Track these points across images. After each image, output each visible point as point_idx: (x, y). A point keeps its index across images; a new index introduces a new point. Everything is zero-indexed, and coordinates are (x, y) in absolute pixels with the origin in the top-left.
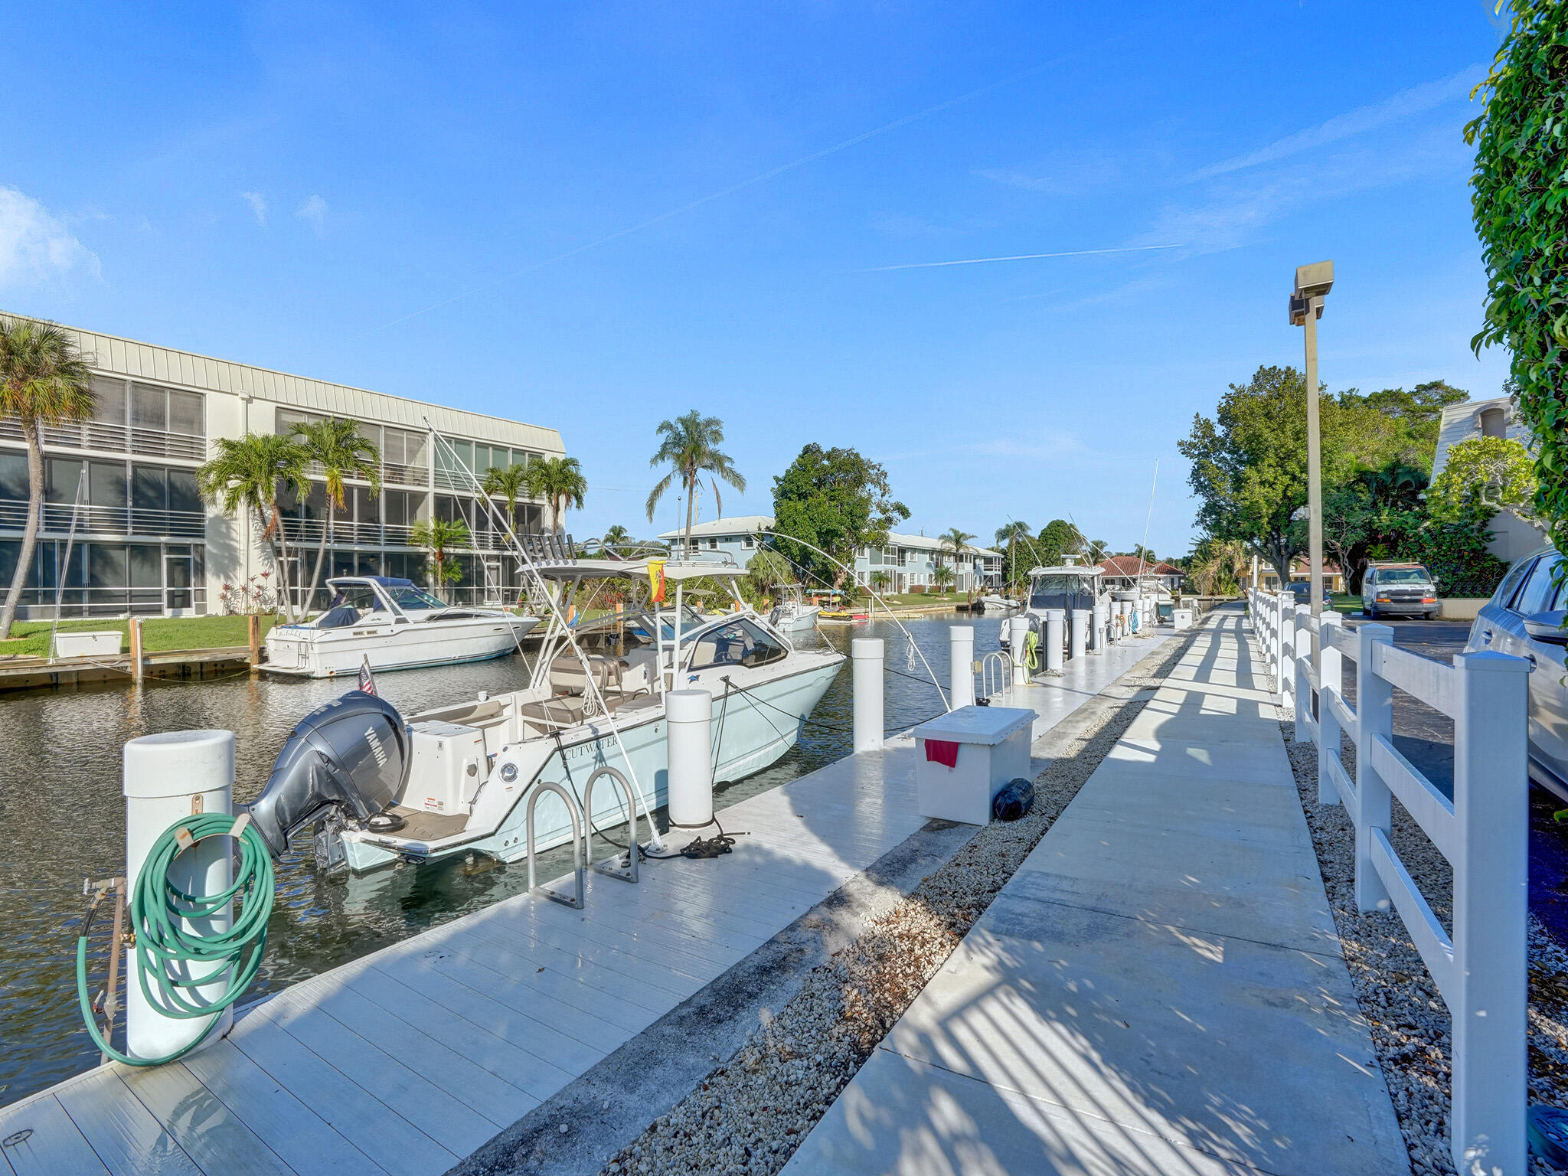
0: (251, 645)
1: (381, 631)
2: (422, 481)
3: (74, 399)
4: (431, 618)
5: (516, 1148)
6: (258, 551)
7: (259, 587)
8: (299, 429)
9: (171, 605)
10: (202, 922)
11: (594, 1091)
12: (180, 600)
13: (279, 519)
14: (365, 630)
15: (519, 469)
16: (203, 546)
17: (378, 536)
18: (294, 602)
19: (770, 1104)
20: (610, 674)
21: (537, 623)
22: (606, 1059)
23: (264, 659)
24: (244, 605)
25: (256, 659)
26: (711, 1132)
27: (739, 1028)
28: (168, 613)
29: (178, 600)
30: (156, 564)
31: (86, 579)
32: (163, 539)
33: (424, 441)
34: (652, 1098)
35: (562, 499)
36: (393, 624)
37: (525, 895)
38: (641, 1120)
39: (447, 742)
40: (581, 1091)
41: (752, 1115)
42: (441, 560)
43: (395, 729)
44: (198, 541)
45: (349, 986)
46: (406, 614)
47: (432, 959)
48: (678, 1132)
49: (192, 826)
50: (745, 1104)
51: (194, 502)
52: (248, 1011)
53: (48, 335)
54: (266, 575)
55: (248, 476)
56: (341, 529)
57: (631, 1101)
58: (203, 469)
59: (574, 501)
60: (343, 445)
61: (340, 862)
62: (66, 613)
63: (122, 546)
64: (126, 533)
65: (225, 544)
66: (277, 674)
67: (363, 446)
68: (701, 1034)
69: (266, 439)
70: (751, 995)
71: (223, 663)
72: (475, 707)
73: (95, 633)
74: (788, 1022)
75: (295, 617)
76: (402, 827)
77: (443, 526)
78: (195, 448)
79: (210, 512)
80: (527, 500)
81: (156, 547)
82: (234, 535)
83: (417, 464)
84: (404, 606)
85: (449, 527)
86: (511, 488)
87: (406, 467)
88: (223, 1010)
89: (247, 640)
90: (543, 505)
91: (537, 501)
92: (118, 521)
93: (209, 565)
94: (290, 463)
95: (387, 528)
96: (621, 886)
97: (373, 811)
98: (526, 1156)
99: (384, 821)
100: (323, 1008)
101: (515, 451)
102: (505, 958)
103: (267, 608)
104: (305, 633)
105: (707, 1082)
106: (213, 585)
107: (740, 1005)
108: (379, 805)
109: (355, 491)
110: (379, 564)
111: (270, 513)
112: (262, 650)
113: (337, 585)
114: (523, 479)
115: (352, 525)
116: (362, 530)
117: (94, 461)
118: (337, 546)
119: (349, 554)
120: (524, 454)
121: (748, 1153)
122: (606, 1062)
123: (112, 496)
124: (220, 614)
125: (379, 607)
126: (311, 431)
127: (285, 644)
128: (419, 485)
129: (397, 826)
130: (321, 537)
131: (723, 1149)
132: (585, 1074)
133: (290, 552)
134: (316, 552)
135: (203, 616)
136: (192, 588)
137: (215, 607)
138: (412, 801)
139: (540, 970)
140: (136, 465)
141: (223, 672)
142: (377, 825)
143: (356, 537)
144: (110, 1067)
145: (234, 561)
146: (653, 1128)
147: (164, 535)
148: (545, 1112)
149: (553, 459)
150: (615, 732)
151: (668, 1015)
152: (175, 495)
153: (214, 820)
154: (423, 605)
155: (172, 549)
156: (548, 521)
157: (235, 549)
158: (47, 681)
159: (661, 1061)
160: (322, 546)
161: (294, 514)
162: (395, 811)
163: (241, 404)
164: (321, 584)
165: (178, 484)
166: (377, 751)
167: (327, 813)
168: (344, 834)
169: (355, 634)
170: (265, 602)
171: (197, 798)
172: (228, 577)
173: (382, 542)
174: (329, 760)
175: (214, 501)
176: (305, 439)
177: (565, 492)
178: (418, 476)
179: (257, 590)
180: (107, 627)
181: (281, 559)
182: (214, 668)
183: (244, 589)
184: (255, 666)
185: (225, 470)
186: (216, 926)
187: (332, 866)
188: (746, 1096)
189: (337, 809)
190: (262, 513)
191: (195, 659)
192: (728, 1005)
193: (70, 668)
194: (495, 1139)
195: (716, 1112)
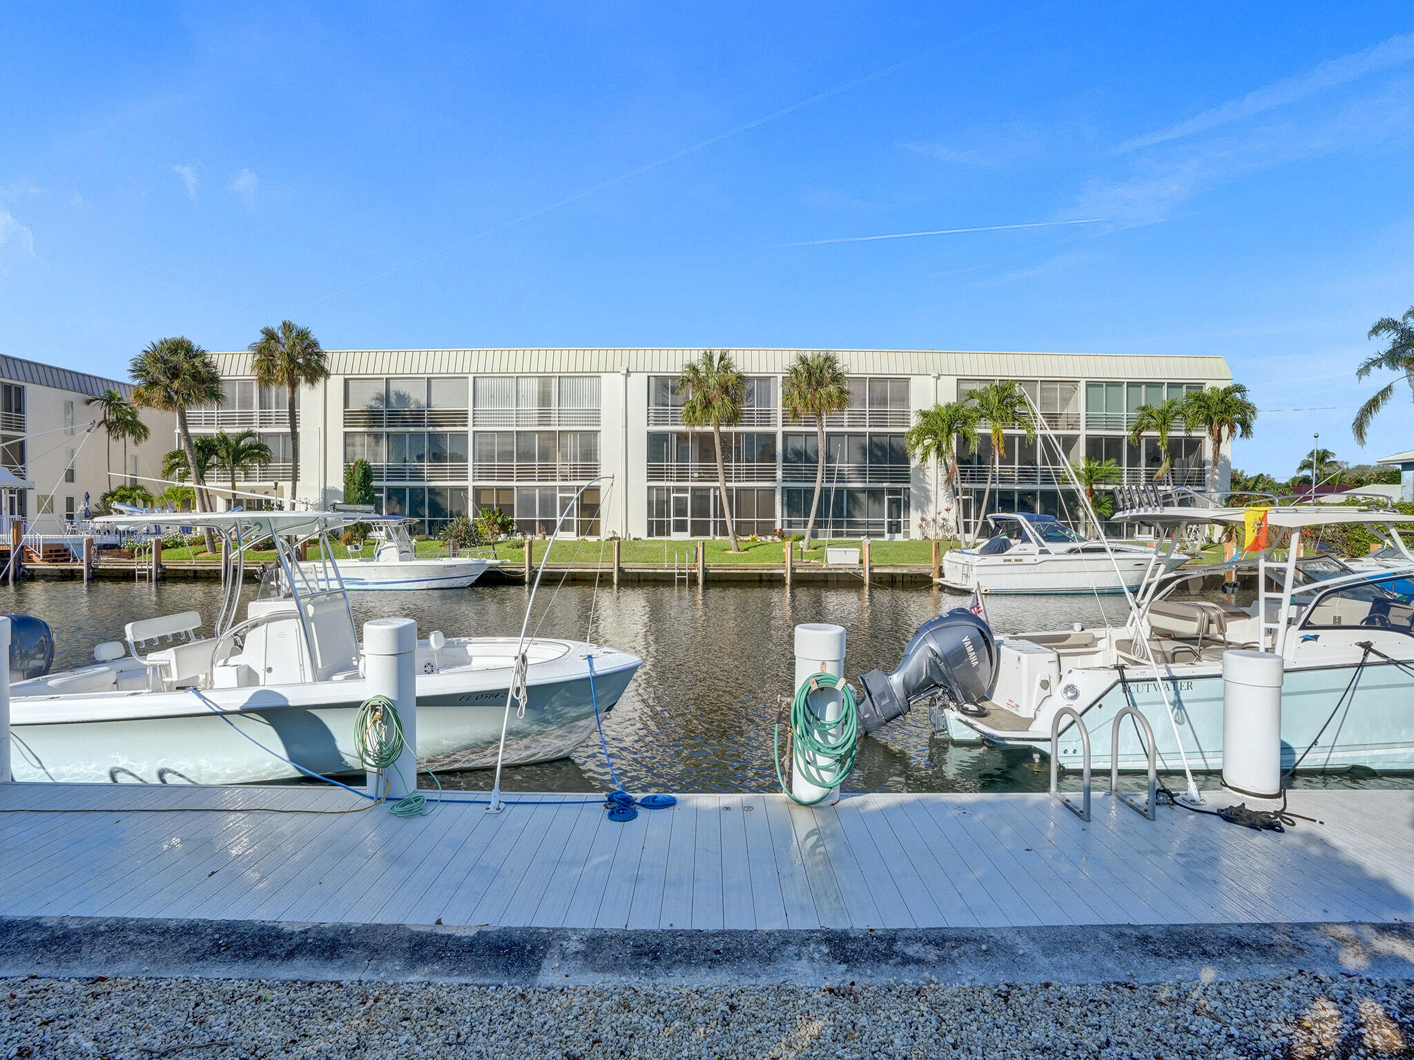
0: (933, 564)
1: (1027, 559)
2: (1074, 426)
3: (839, 397)
4: (1071, 551)
5: (950, 940)
6: (943, 492)
7: (944, 519)
8: (971, 395)
9: (890, 531)
10: (824, 734)
11: (1019, 940)
12: (895, 528)
13: (957, 466)
14: (1013, 558)
15: (1173, 404)
16: (909, 489)
17: (1036, 476)
18: (967, 531)
19: (1156, 1030)
20: (1210, 622)
21: (1187, 560)
22: (1040, 927)
23: (942, 575)
24: (933, 533)
25: (937, 574)
26: (1089, 1014)
27: (1173, 968)
28: (887, 536)
29: (894, 528)
30: (881, 502)
31: (845, 514)
32: (885, 485)
33: (1076, 389)
34: (1059, 968)
35: (1225, 430)
36: (1037, 554)
37: (1046, 794)
38: (1042, 975)
39: (1024, 657)
40: (1010, 935)
41: (1134, 1026)
42: (1091, 496)
43: (987, 643)
44: (905, 485)
45: (901, 806)
46: (1048, 546)
47: (958, 812)
48: (1062, 998)
49: (818, 678)
50: (1133, 1017)
51: (903, 458)
52: (847, 797)
53: (827, 359)
54: (948, 510)
55: (936, 436)
56: (1005, 472)
57: (1043, 961)
58: (909, 433)
59: (1239, 429)
60: (1004, 403)
61: (943, 731)
62: (836, 534)
63: (863, 490)
64: (866, 482)
65: (922, 486)
66: (950, 588)
67: (1020, 402)
68: (1133, 953)
69: (948, 406)
70: (1205, 953)
71: (916, 576)
72: (1069, 636)
73: (846, 549)
74: (1227, 991)
75: (967, 544)
76: (985, 715)
77: (1095, 465)
78: (904, 418)
79: (914, 463)
80: (1182, 434)
81: (881, 491)
82: (927, 480)
83: (1069, 410)
84: (1049, 539)
85: (1100, 465)
86: (1164, 424)
87: (1061, 414)
88: (831, 788)
89: (931, 559)
90: (1204, 437)
91: (1194, 434)
92: (861, 472)
93: (912, 503)
94: (965, 423)
95: (1043, 469)
96: (1134, 817)
97: (968, 700)
98: (953, 947)
99: (972, 708)
100: (883, 812)
101: (1170, 385)
102: (1006, 830)
103: (949, 535)
104: (967, 558)
105: (1113, 986)
106: (915, 516)
107: (1187, 954)
108: (974, 696)
109: (1017, 439)
110: (1035, 500)
111: (950, 462)
112: (941, 568)
113: (995, 520)
114: (1177, 413)
115: (1014, 468)
116: (1021, 471)
117: (851, 435)
118: (1000, 486)
119: (1011, 493)
120: (1182, 387)
121: (1108, 1043)
122: (1039, 929)
123: (859, 457)
124: (918, 539)
125: (1026, 540)
126: (980, 396)
127: (954, 565)
128: (1072, 429)
129: (981, 714)
130: (987, 479)
131: (1090, 1029)
132: (1019, 927)
133: (966, 492)
134: (983, 491)
135: (907, 540)
136: (902, 520)
137: (915, 534)
138: (999, 699)
139: (1027, 850)
140: (872, 435)
141: (915, 582)
142: (967, 709)
143: (1016, 478)
144: (783, 796)
145: (928, 499)
146: (1047, 985)
147: (886, 482)
148: (979, 933)
149: (1213, 389)
150: (1159, 679)
151: (1111, 926)
152: (892, 453)
153: (829, 678)
154: (1065, 539)
155: (892, 491)
156: (1208, 453)
157: (928, 491)
158: (823, 578)
159: (1083, 952)
160: (988, 487)
161: (969, 462)
162: (986, 704)
163: (933, 381)
164: (985, 518)
165: (895, 445)
166: (971, 654)
167: (936, 693)
168: (946, 710)
169: (1005, 561)
170: (948, 531)
171: (823, 664)
172: (923, 511)
173: (1039, 482)
174: (937, 655)
175: (914, 455)
176: (976, 402)
177: (1227, 422)
178: (1072, 421)
179: (942, 521)
180: (853, 545)
181: (958, 497)
182: (910, 579)
183: (934, 520)
184: (936, 580)
185: (922, 432)
186: (830, 739)
187: (938, 731)
188: (1138, 1013)
189: (943, 692)
190: (946, 463)
191: (898, 571)
192: (1175, 948)
193: (833, 571)
194: (940, 929)
195: (1104, 1006)
